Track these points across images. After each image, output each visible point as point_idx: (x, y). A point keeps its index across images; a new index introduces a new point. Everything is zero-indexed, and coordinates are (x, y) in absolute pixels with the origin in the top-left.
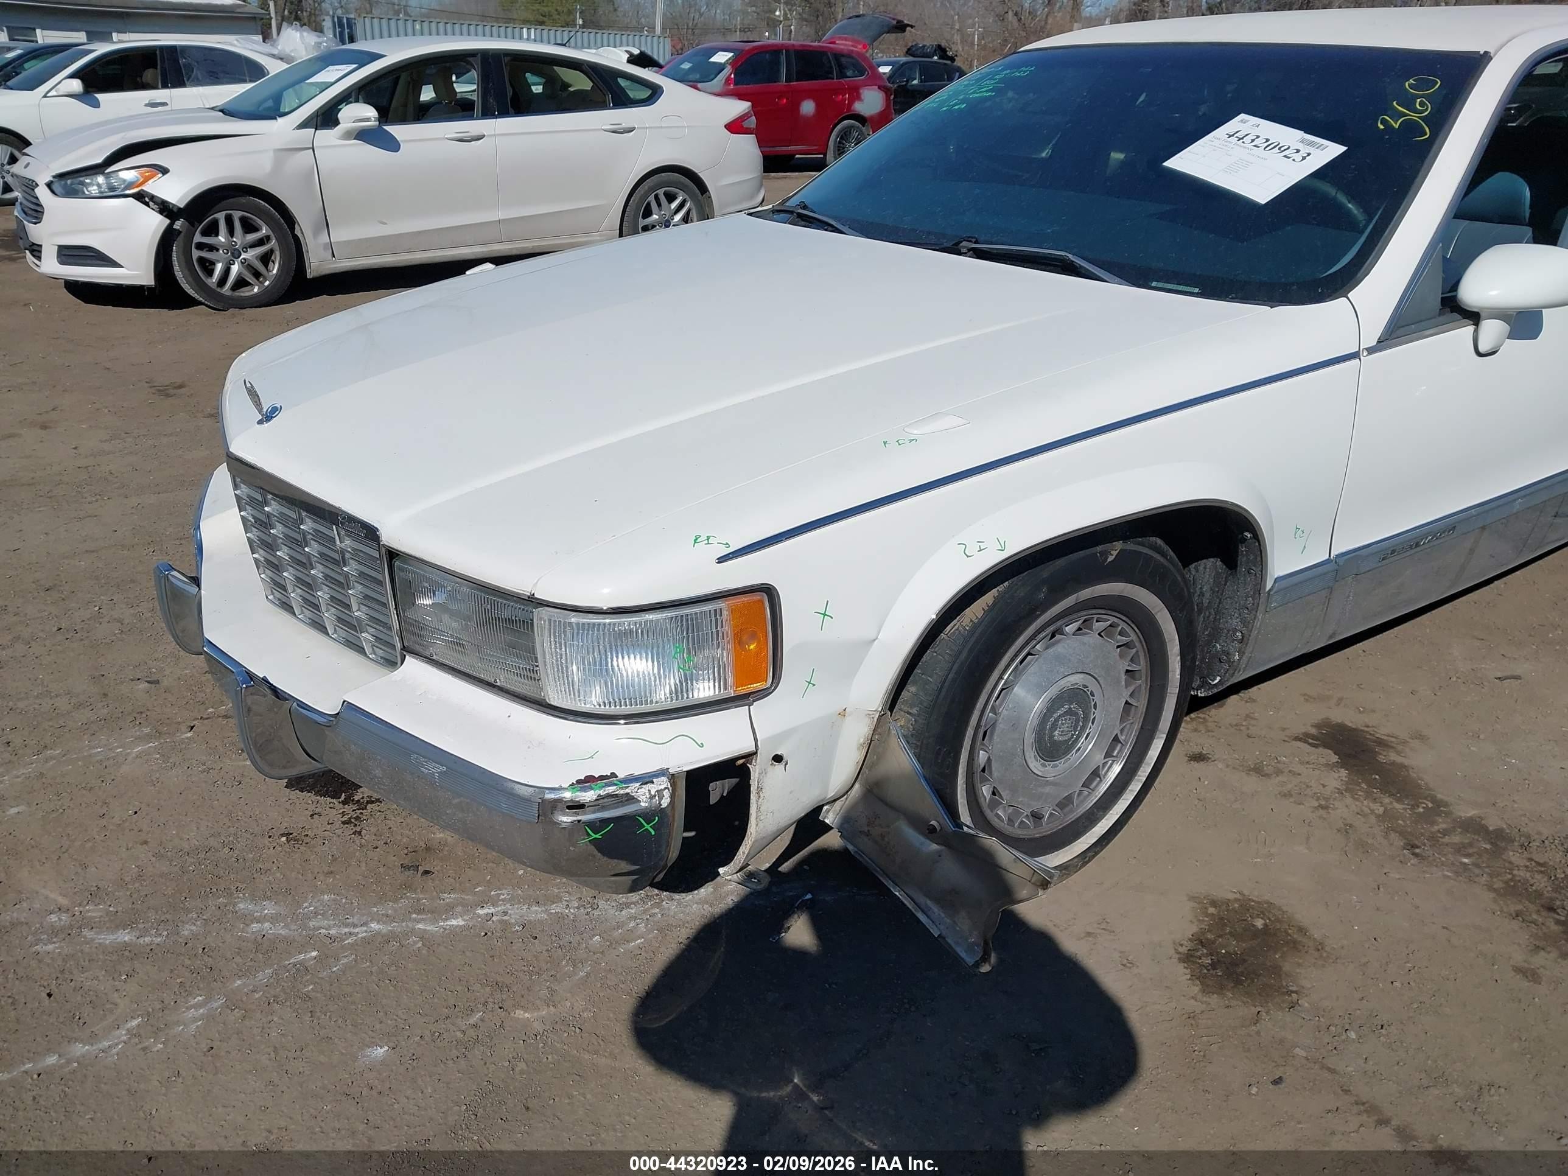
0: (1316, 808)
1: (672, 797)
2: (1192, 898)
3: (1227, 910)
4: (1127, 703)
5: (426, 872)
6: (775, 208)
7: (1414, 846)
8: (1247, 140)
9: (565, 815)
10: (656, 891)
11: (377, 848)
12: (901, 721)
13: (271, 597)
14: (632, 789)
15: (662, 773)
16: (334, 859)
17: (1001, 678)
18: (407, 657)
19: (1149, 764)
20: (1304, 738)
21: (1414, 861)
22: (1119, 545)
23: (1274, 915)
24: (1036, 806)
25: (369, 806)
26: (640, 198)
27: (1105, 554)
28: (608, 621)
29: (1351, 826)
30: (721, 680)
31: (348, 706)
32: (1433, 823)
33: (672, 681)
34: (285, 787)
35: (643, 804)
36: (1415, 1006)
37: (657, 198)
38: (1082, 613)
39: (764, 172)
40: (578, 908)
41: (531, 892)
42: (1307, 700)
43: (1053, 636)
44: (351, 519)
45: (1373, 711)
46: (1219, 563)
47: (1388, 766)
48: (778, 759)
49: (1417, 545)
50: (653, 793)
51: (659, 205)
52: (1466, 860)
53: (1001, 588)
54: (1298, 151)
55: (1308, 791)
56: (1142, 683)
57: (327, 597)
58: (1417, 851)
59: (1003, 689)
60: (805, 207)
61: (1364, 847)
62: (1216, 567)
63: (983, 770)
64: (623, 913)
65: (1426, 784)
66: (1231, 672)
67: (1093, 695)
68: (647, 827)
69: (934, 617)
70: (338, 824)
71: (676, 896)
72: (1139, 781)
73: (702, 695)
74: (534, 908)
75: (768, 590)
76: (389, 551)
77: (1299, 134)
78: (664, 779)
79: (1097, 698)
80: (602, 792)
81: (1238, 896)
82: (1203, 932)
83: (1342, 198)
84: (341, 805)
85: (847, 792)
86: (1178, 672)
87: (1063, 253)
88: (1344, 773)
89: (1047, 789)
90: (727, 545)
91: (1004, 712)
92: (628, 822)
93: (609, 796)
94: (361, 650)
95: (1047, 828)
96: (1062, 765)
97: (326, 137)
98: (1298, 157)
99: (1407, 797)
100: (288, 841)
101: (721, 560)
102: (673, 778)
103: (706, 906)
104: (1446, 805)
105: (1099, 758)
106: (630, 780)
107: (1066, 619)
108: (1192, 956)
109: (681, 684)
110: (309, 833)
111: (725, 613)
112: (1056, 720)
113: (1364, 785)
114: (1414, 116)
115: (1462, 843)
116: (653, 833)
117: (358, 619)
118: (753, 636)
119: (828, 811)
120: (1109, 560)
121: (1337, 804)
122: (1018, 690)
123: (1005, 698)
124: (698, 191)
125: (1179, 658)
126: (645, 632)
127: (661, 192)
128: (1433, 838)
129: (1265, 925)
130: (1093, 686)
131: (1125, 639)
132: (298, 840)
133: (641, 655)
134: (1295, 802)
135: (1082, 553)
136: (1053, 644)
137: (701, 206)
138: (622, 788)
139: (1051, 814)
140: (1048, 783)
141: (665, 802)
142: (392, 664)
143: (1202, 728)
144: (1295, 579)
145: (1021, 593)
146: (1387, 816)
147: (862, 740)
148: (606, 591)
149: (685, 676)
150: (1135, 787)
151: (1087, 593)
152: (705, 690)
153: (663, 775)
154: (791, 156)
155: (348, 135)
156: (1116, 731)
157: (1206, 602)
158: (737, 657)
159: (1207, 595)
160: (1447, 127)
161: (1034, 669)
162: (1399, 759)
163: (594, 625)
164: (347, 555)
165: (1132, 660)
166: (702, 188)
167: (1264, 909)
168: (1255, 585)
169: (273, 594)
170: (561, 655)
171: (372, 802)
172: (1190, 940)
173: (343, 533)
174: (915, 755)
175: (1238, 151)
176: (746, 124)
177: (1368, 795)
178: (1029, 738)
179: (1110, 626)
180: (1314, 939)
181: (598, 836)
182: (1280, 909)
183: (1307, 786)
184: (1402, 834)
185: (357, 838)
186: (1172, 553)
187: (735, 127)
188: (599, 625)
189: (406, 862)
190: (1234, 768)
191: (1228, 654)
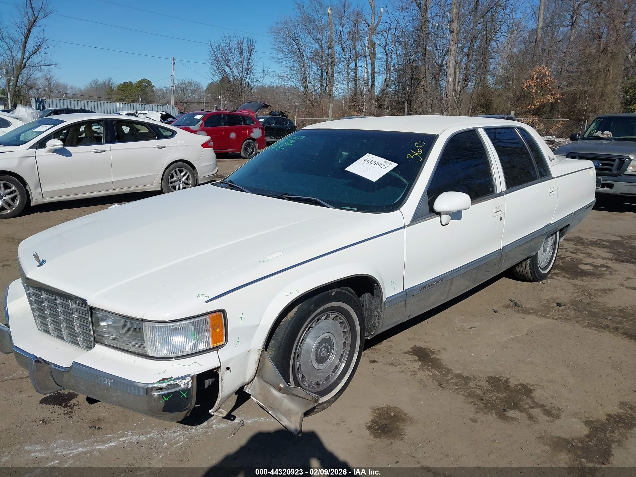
0: (411, 375)
1: (192, 384)
2: (371, 408)
3: (382, 411)
4: (344, 342)
5: (99, 428)
6: (221, 182)
7: (441, 384)
8: (369, 162)
9: (155, 392)
10: (187, 426)
11: (79, 421)
12: (270, 353)
13: (40, 329)
14: (179, 382)
15: (189, 375)
16: (62, 427)
17: (301, 336)
18: (96, 344)
19: (354, 363)
20: (408, 352)
21: (441, 389)
22: (335, 290)
23: (397, 411)
24: (317, 380)
25: (74, 407)
26: (169, 172)
27: (331, 293)
28: (168, 325)
29: (422, 380)
30: (208, 342)
31: (75, 363)
32: (447, 377)
33: (191, 344)
34: (40, 403)
35: (182, 387)
36: (440, 434)
37: (175, 171)
38: (327, 312)
39: (217, 159)
40: (158, 434)
41: (140, 431)
42: (409, 340)
43: (318, 321)
44: (77, 298)
45: (430, 342)
46: (370, 294)
47: (434, 360)
48: (228, 368)
49: (431, 285)
50: (185, 383)
51: (176, 174)
52: (457, 387)
53: (299, 306)
54: (384, 165)
55: (409, 370)
56: (349, 335)
57: (65, 326)
58: (442, 386)
59: (302, 340)
60: (231, 182)
61: (425, 386)
62: (369, 296)
63: (298, 369)
64: (175, 434)
65: (446, 364)
66: (377, 330)
67: (333, 340)
68: (184, 395)
69: (277, 316)
70: (62, 415)
71: (194, 427)
72: (351, 369)
73: (201, 348)
74: (141, 436)
75: (223, 311)
76: (91, 308)
77: (384, 160)
78: (189, 378)
79: (334, 341)
80: (168, 383)
81: (386, 406)
82: (374, 419)
83: (401, 178)
84: (63, 408)
85: (253, 380)
86: (359, 330)
87: (315, 199)
88: (420, 363)
89: (321, 374)
90: (209, 297)
91: (304, 347)
92: (177, 394)
93: (171, 384)
94: (78, 344)
95: (321, 388)
96: (325, 365)
97: (40, 152)
98: (384, 167)
99: (439, 369)
100: (43, 423)
101: (207, 302)
102: (192, 377)
103: (205, 429)
104: (451, 371)
105: (337, 362)
106: (178, 379)
107: (321, 315)
108: (371, 427)
109: (194, 345)
110: (51, 419)
111: (208, 319)
112: (321, 349)
113: (426, 366)
114: (417, 154)
115: (456, 382)
116: (186, 397)
117: (77, 333)
118: (218, 327)
119: (246, 388)
120: (333, 295)
121: (418, 373)
122: (308, 340)
123: (304, 343)
124: (191, 169)
125: (359, 326)
126: (182, 328)
127: (177, 169)
128: (447, 381)
129: (394, 414)
130: (332, 337)
131: (341, 321)
132: (47, 422)
133: (180, 336)
134: (404, 374)
135: (324, 293)
136: (317, 324)
137: (193, 175)
138: (175, 382)
139: (323, 383)
140: (320, 372)
141: (190, 386)
142: (89, 348)
143: (375, 352)
144: (393, 298)
145: (306, 307)
146: (434, 376)
147: (256, 360)
148: (167, 315)
149: (196, 342)
150: (350, 371)
151: (327, 306)
152: (202, 346)
153: (189, 376)
154: (228, 153)
155: (50, 151)
156: (342, 352)
157: (367, 307)
158: (212, 334)
159: (367, 305)
160: (427, 157)
161: (312, 332)
162: (437, 357)
163: (164, 326)
164: (74, 311)
165: (344, 327)
166: (193, 167)
167: (394, 409)
168: (380, 300)
169: (41, 327)
170: (153, 338)
171: (75, 406)
172: (370, 422)
173: (73, 303)
174: (275, 364)
175: (367, 165)
176: (209, 145)
177: (428, 369)
178: (313, 356)
179: (336, 316)
180: (410, 417)
181: (167, 399)
182: (399, 409)
183: (408, 368)
184: (438, 381)
185: (70, 419)
186: (354, 292)
187: (205, 145)
188: (166, 326)
189: (91, 425)
190: (385, 364)
191: (375, 324)
